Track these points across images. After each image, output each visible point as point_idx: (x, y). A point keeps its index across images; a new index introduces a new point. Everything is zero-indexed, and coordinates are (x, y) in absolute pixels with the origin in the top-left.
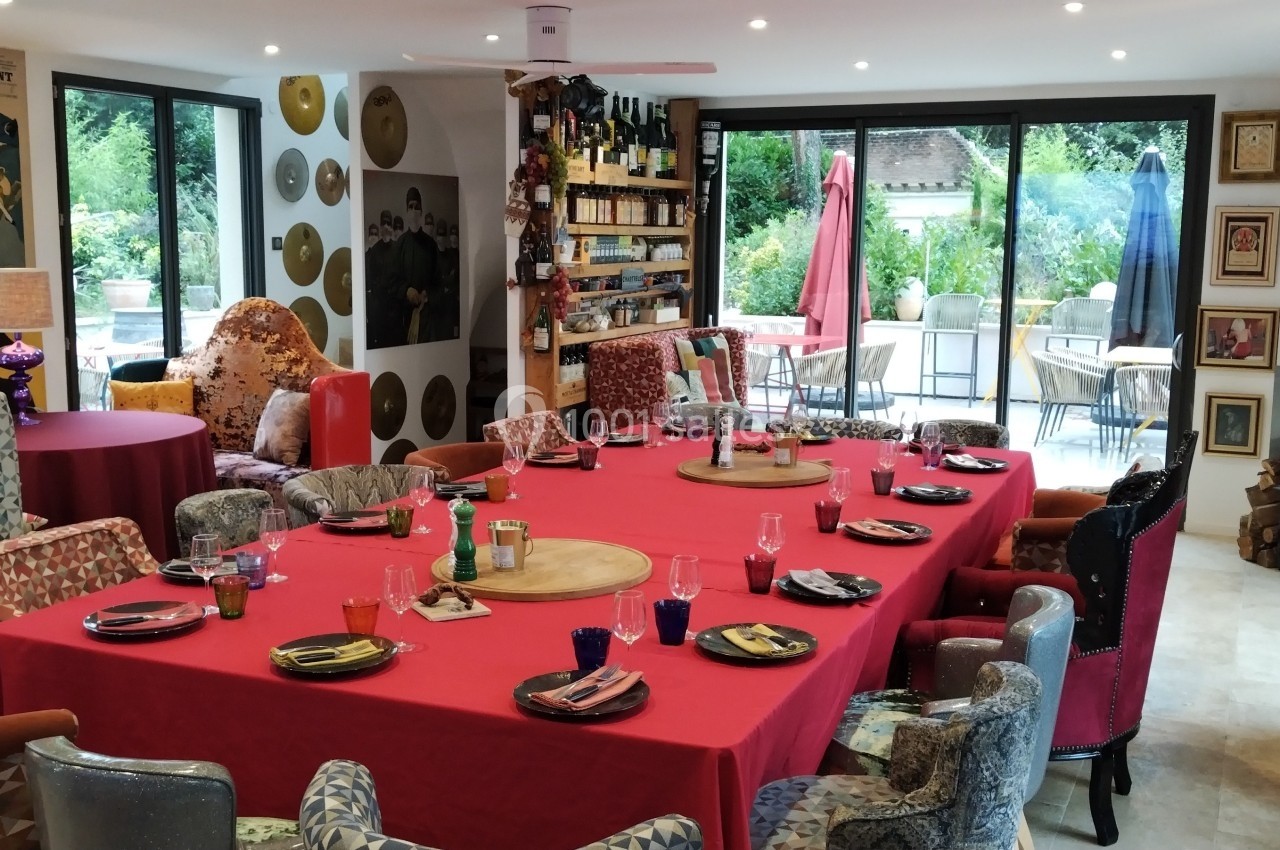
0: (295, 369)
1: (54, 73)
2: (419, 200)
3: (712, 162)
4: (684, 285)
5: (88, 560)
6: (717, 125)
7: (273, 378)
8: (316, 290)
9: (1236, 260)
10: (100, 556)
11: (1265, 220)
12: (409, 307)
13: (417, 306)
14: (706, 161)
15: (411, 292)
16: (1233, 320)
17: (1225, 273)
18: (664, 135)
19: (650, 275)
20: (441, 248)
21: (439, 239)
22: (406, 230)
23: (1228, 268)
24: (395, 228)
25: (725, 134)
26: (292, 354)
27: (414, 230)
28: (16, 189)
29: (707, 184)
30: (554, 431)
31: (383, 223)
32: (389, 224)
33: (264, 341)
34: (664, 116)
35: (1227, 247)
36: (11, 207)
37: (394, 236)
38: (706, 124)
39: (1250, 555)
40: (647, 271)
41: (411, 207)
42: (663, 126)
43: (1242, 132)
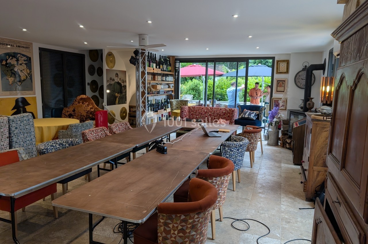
0: (91, 110)
1: (39, 47)
2: (118, 75)
3: (178, 69)
4: (172, 93)
5: (100, 133)
6: (179, 61)
7: (86, 112)
8: (97, 94)
9: (280, 89)
10: (102, 132)
11: (284, 81)
12: (116, 97)
13: (118, 97)
14: (176, 69)
15: (116, 94)
16: (278, 100)
17: (277, 91)
18: (168, 63)
19: (166, 91)
20: (123, 85)
21: (122, 83)
22: (115, 81)
23: (277, 90)
24: (113, 81)
25: (180, 63)
26: (91, 106)
27: (117, 82)
28: (31, 72)
29: (177, 73)
30: (127, 126)
31: (110, 80)
32: (112, 80)
33: (85, 104)
34: (168, 59)
35: (277, 86)
36: (29, 75)
37: (113, 83)
38: (176, 61)
39: (282, 146)
40: (165, 90)
41: (116, 77)
42: (168, 61)
43: (280, 64)
